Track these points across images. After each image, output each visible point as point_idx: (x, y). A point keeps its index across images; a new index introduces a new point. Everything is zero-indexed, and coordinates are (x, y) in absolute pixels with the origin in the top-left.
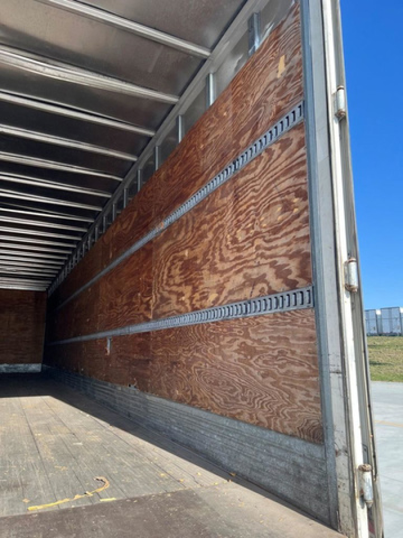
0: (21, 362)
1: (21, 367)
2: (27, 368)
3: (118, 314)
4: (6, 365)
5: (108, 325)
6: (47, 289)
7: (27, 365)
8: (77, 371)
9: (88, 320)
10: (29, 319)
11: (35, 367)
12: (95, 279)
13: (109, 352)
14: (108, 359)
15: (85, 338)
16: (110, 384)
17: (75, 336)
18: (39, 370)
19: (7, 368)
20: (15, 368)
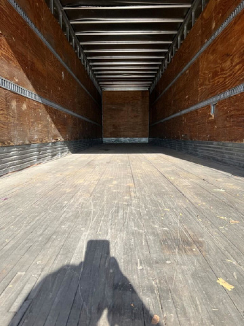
0: (137, 137)
1: (137, 140)
2: (140, 140)
3: (226, 78)
4: (128, 138)
5: (211, 93)
6: (149, 89)
7: (140, 139)
8: (178, 138)
9: (187, 97)
10: (139, 110)
11: (145, 140)
12: (194, 59)
13: (213, 116)
14: (213, 122)
15: (184, 112)
16: (215, 143)
17: (175, 112)
18: (147, 141)
19: (129, 140)
20: (134, 140)
